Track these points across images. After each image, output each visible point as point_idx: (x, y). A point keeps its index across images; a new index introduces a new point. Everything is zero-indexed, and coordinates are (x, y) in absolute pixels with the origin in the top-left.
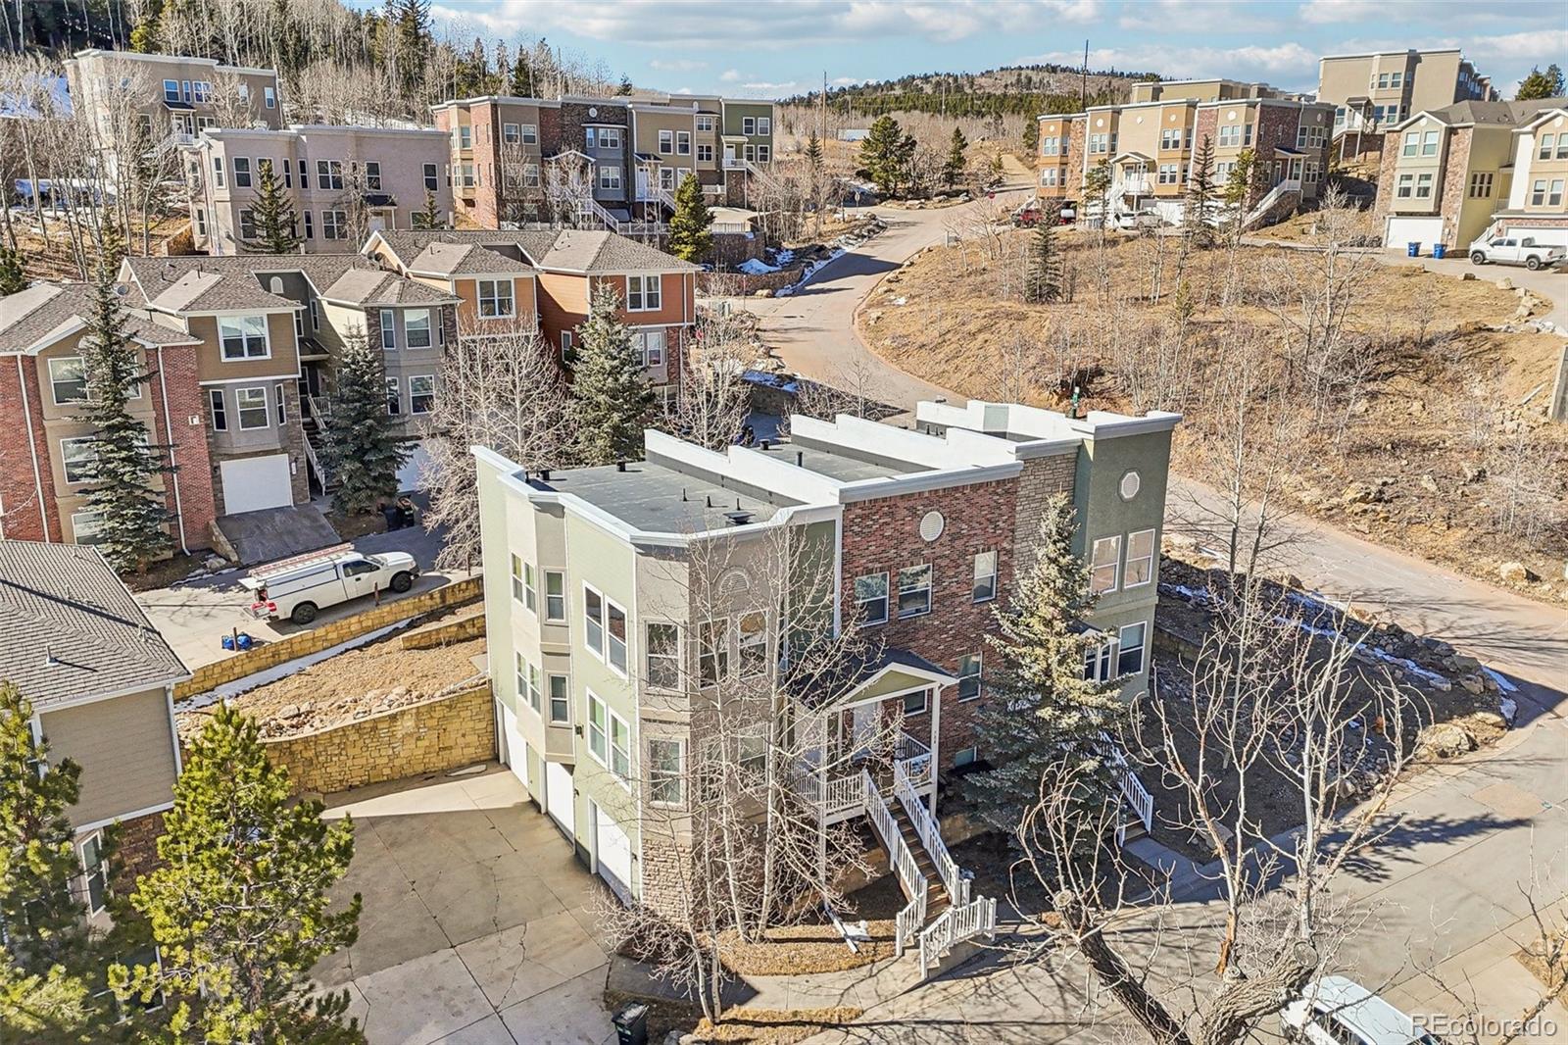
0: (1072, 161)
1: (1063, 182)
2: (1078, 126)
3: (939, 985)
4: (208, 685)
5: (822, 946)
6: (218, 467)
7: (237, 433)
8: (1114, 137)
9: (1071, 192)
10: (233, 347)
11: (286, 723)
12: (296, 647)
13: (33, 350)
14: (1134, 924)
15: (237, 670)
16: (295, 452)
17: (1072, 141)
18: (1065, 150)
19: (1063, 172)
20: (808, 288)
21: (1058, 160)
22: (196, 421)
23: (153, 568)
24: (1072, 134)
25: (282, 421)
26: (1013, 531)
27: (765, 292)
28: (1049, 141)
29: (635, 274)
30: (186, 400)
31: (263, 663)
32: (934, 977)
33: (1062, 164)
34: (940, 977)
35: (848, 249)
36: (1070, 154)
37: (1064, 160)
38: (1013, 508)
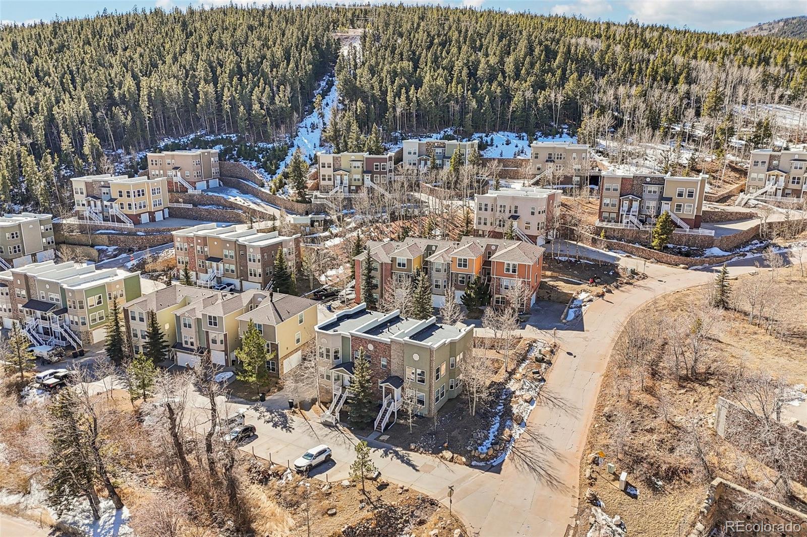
10: (399, 265)
13: (362, 259)
20: (713, 268)
22: (389, 279)
26: (390, 356)
27: (683, 266)
30: (388, 274)
38: (390, 351)
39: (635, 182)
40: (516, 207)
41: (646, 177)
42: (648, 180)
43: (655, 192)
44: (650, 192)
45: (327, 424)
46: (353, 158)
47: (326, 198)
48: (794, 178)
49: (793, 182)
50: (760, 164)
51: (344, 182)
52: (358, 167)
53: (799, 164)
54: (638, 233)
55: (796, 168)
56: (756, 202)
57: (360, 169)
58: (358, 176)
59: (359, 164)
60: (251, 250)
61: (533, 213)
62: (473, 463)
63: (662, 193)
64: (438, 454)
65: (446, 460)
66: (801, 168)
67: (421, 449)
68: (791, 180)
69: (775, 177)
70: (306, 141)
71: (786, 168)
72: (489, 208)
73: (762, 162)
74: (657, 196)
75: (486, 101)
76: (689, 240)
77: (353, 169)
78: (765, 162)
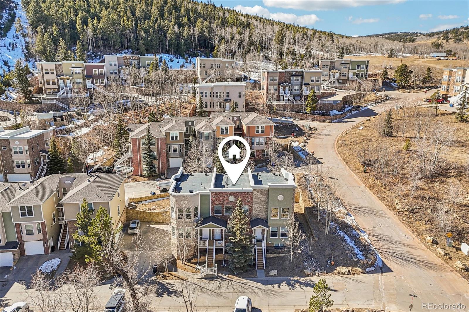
0: (451, 84)
1: (448, 90)
2: (454, 73)
3: (202, 279)
4: (146, 200)
5: (192, 268)
6: (169, 159)
7: (172, 153)
8: (464, 78)
9: (450, 93)
10: (172, 138)
11: (152, 209)
12: (161, 196)
13: (139, 138)
14: (242, 282)
15: (151, 198)
16: (183, 157)
17: (452, 77)
18: (449, 80)
19: (448, 87)
20: (343, 120)
21: (447, 83)
22: (164, 151)
23: (153, 176)
24: (452, 75)
25: (181, 151)
26: (252, 202)
27: (328, 121)
28: (445, 77)
29: (258, 125)
30: (163, 147)
31: (156, 198)
32: (202, 278)
33: (448, 84)
34: (203, 279)
35: (369, 107)
36: (451, 81)
37: (449, 83)
38: (252, 198)
39: (286, 75)
40: (228, 93)
41: (292, 72)
42: (294, 73)
43: (298, 80)
44: (296, 80)
45: (208, 278)
46: (73, 65)
47: (55, 99)
48: (343, 73)
49: (343, 76)
50: (325, 67)
51: (68, 85)
52: (79, 73)
53: (345, 65)
54: (293, 106)
55: (344, 68)
56: (328, 88)
57: (81, 75)
58: (80, 80)
59: (79, 70)
60: (17, 143)
61: (240, 97)
62: (367, 270)
63: (302, 80)
64: (333, 271)
65: (344, 274)
66: (346, 68)
67: (317, 272)
68: (342, 75)
69: (333, 74)
70: (10, 57)
71: (339, 68)
72: (208, 95)
73: (327, 66)
74: (299, 83)
75: (150, 32)
76: (321, 107)
77: (75, 75)
78: (328, 66)
